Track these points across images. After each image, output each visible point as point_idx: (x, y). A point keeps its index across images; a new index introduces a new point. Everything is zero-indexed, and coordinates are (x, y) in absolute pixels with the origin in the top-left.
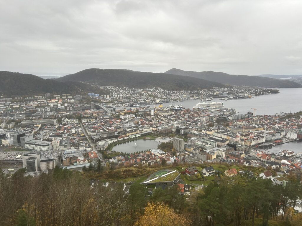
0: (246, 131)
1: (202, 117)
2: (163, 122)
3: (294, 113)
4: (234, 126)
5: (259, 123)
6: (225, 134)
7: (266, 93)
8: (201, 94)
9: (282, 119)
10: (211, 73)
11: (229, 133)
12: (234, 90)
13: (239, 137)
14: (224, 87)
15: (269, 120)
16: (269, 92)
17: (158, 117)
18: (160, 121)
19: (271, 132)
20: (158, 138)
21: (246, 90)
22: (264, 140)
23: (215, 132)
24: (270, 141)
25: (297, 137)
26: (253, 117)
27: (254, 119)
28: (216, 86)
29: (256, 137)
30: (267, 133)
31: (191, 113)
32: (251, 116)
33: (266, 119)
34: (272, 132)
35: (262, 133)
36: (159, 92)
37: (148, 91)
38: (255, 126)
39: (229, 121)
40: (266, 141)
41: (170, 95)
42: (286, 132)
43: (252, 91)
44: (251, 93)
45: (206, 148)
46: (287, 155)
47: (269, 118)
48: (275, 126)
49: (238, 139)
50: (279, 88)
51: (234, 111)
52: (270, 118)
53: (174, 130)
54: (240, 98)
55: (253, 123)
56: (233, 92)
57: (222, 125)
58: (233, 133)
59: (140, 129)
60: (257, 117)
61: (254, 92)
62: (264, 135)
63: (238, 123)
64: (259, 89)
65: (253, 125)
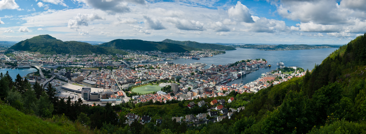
0: (213, 76)
1: (187, 69)
2: (163, 73)
3: (235, 63)
5: (219, 70)
6: (202, 79)
8: (184, 55)
9: (229, 67)
10: (189, 41)
11: (204, 78)
14: (198, 50)
16: (221, 52)
17: (160, 69)
18: (161, 72)
20: (161, 84)
21: (209, 51)
23: (196, 78)
27: (216, 68)
28: (193, 50)
29: (219, 79)
30: (224, 76)
31: (180, 67)
34: (225, 75)
35: (221, 76)
36: (159, 54)
37: (152, 53)
40: (224, 80)
41: (166, 55)
42: (232, 74)
43: (212, 52)
45: (191, 88)
46: (235, 87)
47: (223, 67)
48: (227, 71)
49: (209, 81)
50: (225, 50)
51: (205, 64)
53: (170, 78)
54: (207, 57)
55: (216, 71)
57: (199, 73)
59: (149, 78)
62: (223, 77)
63: (208, 71)
64: (216, 51)
65: (216, 72)
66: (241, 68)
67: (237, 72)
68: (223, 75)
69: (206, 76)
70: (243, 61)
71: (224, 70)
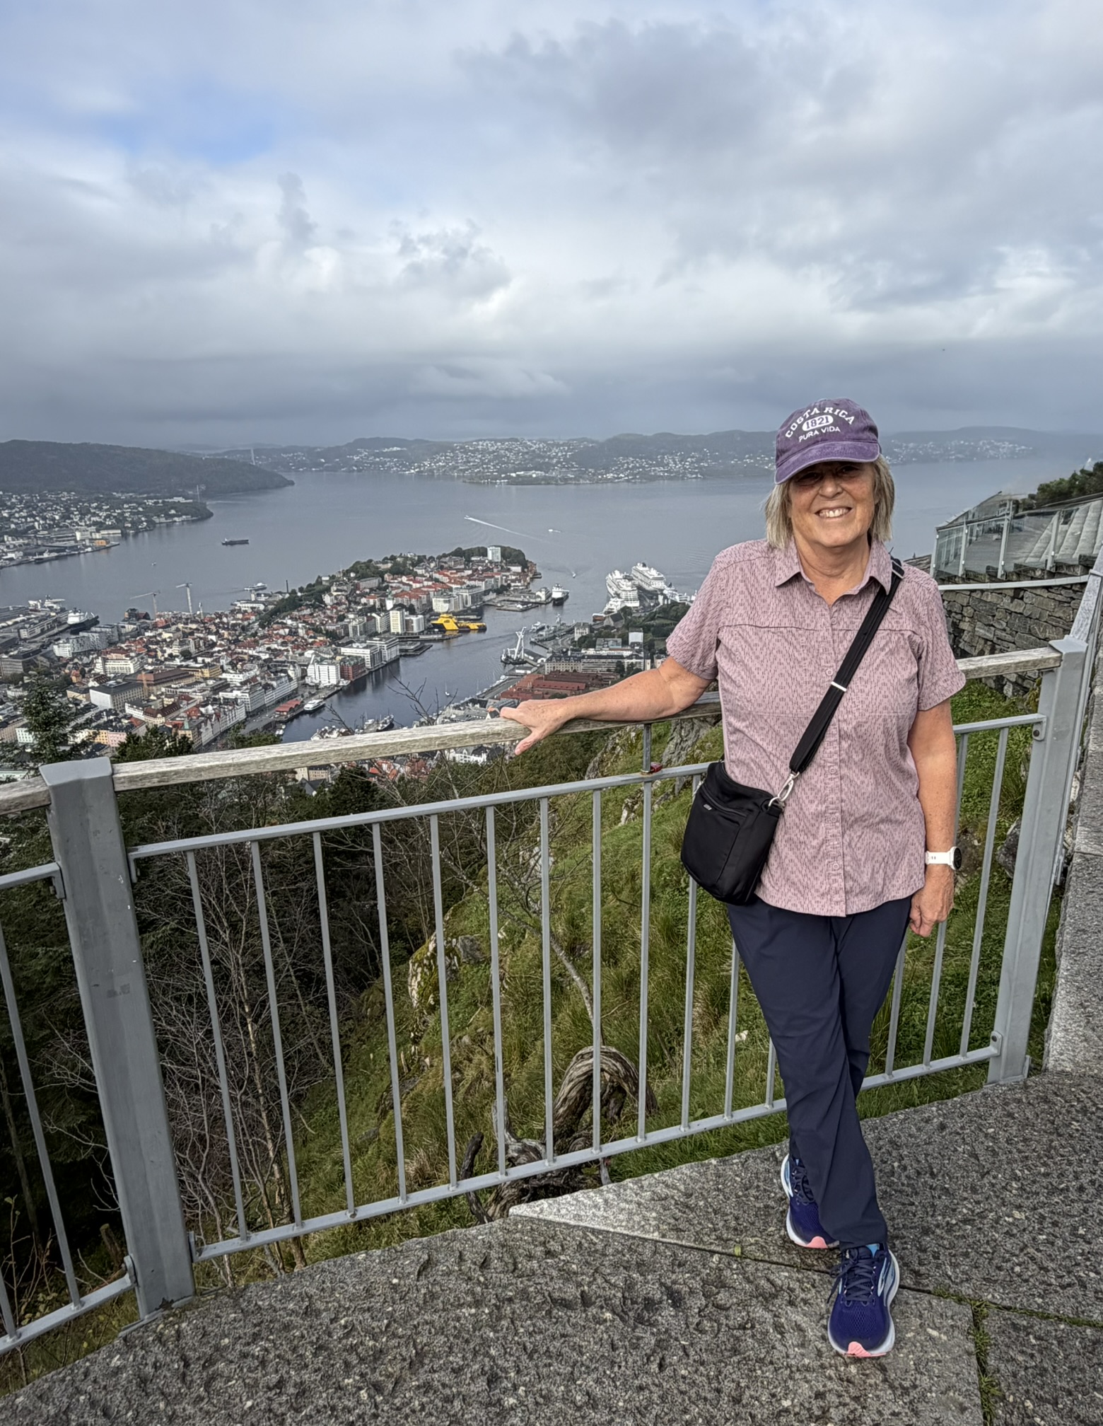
0: (162, 694)
3: (301, 590)
4: (101, 679)
7: (163, 520)
9: (268, 618)
11: (88, 715)
12: (11, 515)
13: (142, 722)
15: (227, 629)
16: (173, 512)
19: (254, 678)
21: (67, 510)
22: (241, 714)
24: (261, 710)
25: (342, 676)
26: (160, 631)
27: (166, 635)
29: (210, 707)
30: (243, 683)
32: (147, 629)
33: (213, 628)
35: (225, 686)
38: (187, 666)
39: (65, 665)
40: (250, 714)
42: (300, 665)
43: (98, 515)
44: (100, 526)
47: (223, 623)
48: (259, 649)
50: (204, 494)
52: (228, 623)
56: (13, 526)
58: (109, 712)
60: (174, 628)
61: (108, 517)
62: (236, 693)
63: (110, 665)
64: (127, 502)
65: (177, 662)
66: (353, 621)
67: (337, 653)
68: (235, 678)
69: (102, 700)
70: (364, 570)
71: (236, 642)
